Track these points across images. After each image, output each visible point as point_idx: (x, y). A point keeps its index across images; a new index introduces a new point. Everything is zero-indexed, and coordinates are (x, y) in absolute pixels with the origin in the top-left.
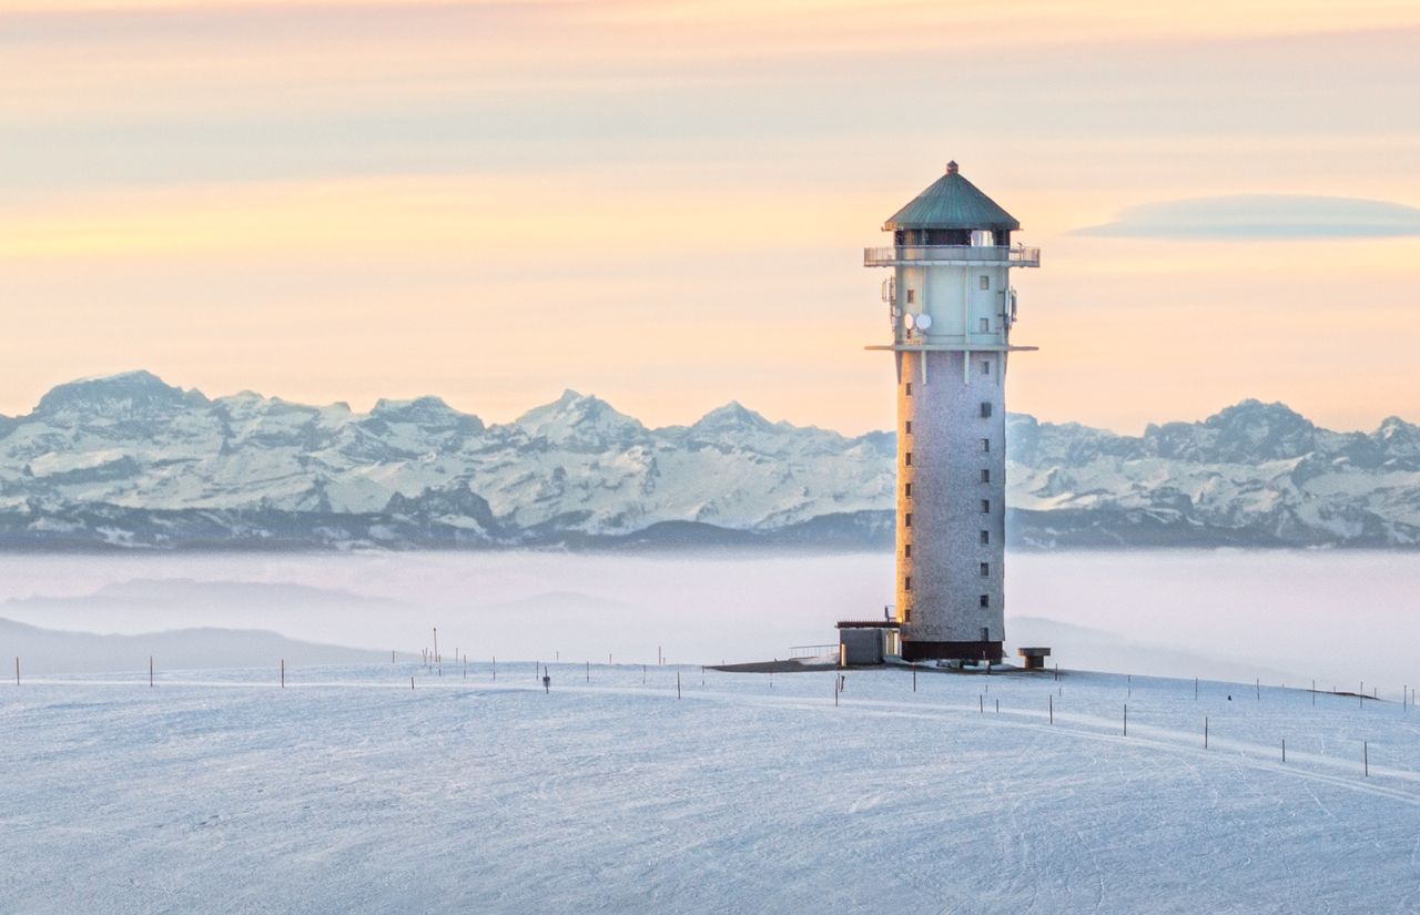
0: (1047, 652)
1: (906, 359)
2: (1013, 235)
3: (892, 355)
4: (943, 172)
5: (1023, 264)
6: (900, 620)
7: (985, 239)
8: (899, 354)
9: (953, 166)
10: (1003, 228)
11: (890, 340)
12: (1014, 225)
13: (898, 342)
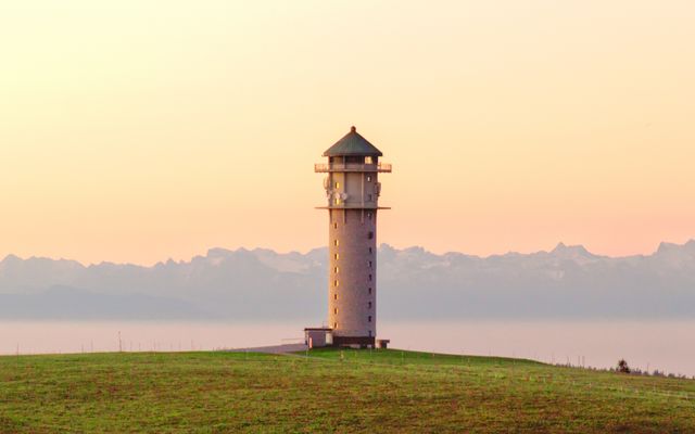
0: (388, 341)
1: (334, 213)
2: (379, 158)
3: (327, 211)
4: (349, 131)
5: (385, 171)
6: (331, 327)
7: (368, 160)
8: (331, 210)
9: (354, 129)
10: (376, 154)
11: (327, 204)
12: (381, 154)
13: (331, 205)
